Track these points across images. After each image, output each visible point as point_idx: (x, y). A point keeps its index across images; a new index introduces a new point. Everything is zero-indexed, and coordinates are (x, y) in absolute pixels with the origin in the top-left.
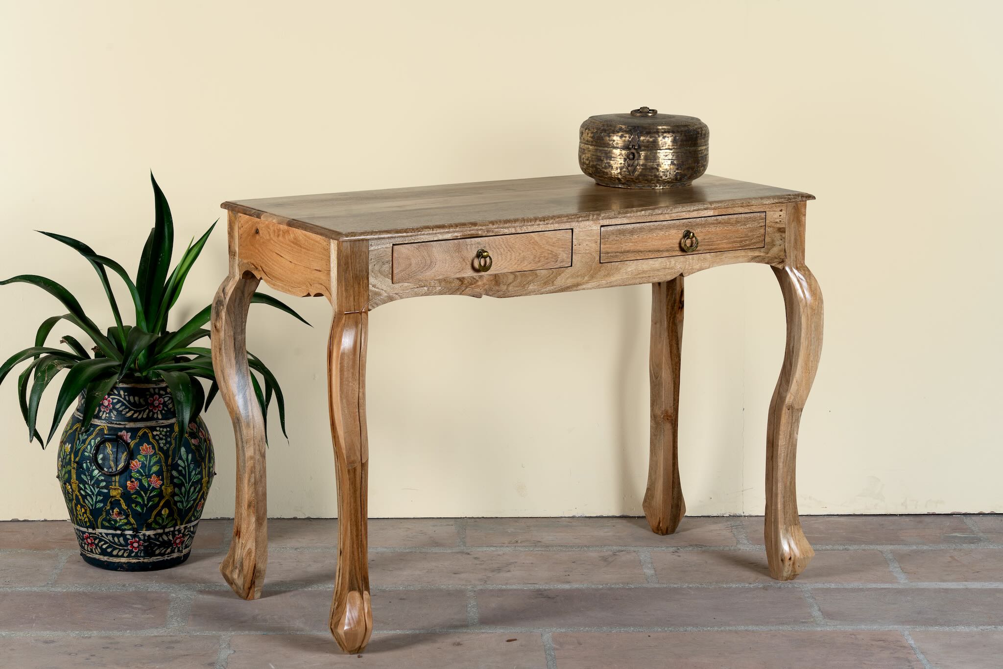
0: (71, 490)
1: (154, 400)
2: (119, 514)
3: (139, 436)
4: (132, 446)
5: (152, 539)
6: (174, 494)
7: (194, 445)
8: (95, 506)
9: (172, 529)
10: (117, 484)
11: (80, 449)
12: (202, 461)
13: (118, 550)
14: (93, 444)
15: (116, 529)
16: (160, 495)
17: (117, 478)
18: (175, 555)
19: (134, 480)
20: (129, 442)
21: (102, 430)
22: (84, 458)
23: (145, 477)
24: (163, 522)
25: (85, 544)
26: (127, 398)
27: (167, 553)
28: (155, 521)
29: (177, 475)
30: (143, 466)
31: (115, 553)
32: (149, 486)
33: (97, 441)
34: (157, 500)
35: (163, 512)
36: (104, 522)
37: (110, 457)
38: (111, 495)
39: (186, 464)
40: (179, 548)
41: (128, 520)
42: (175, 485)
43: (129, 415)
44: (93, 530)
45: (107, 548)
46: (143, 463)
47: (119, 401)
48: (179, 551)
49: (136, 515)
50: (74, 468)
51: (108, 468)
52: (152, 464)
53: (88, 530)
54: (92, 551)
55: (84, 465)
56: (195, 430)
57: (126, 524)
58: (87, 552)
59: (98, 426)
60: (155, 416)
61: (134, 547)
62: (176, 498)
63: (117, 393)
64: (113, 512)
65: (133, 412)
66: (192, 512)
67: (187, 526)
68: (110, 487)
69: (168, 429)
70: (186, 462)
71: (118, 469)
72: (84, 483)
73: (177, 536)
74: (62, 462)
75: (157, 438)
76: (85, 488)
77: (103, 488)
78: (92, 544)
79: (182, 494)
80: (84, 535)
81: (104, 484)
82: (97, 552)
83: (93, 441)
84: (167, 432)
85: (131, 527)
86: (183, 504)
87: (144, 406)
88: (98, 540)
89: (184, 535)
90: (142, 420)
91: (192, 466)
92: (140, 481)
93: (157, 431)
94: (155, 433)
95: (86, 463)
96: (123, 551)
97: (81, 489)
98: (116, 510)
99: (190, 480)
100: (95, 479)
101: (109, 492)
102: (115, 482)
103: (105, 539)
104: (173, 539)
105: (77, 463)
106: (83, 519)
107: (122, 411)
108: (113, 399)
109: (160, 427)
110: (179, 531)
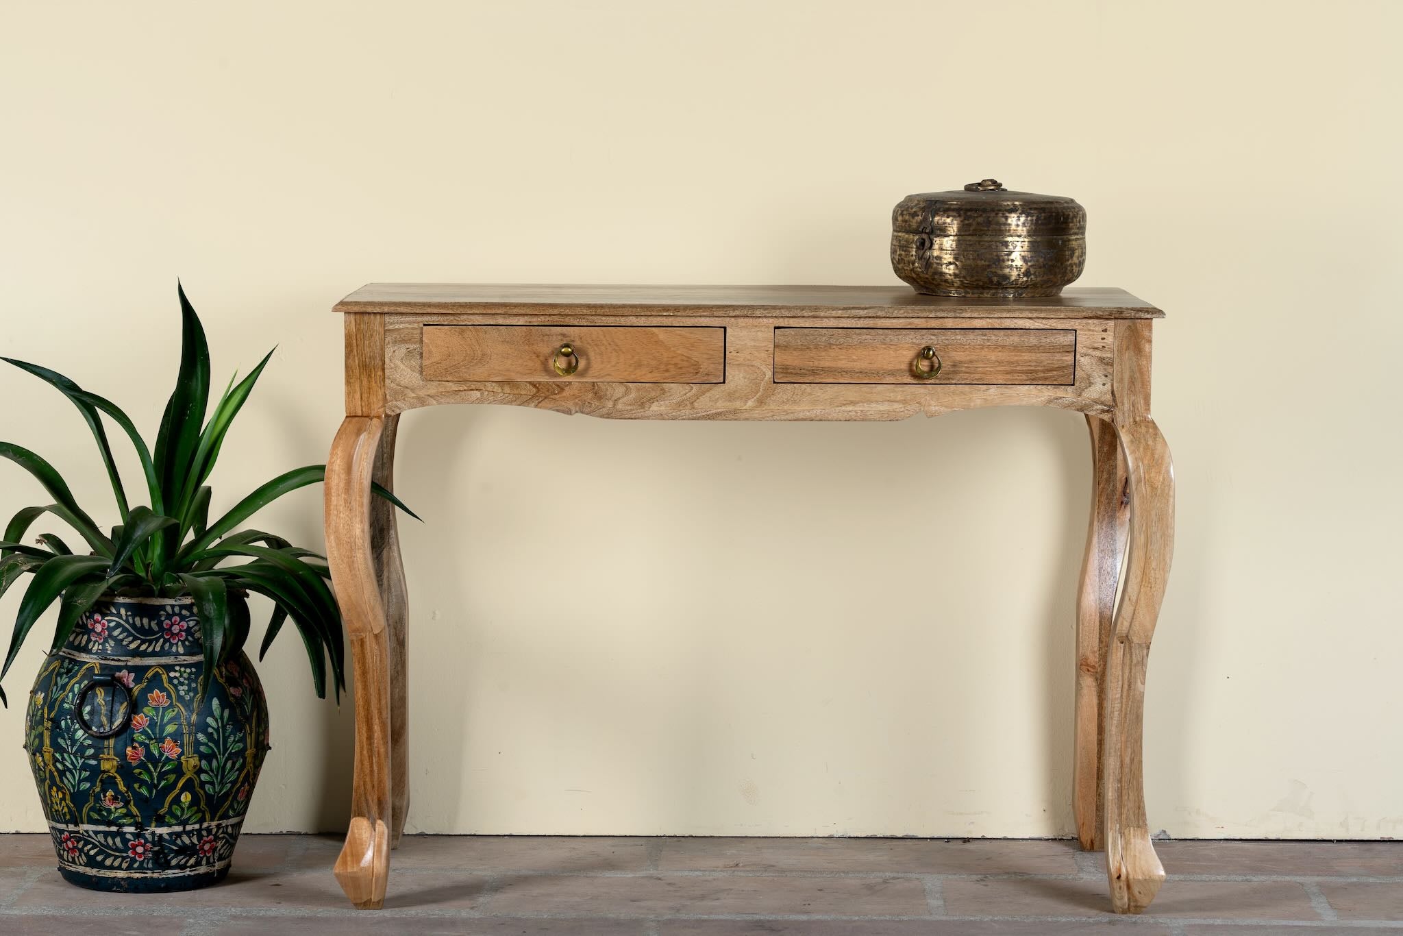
0: (42, 764)
1: (172, 625)
2: (115, 799)
3: (147, 678)
4: (136, 693)
5: (166, 841)
6: (199, 771)
7: (233, 696)
8: (79, 788)
9: (197, 826)
10: (112, 752)
11: (57, 699)
12: (245, 722)
13: (112, 858)
14: (76, 690)
15: (109, 824)
16: (178, 771)
17: (112, 742)
18: (202, 870)
19: (137, 745)
20: (132, 686)
21: (91, 669)
22: (62, 713)
23: (154, 741)
24: (182, 815)
25: (64, 850)
26: (131, 621)
27: (189, 864)
28: (170, 813)
29: (206, 741)
30: (152, 724)
31: (108, 862)
32: (161, 755)
33: (82, 686)
34: (172, 777)
35: (183, 798)
36: (91, 813)
37: (101, 710)
38: (102, 769)
39: (220, 725)
40: (208, 859)
41: (128, 810)
42: (202, 756)
43: (133, 646)
44: (75, 826)
45: (97, 854)
46: (152, 719)
47: (118, 625)
48: (208, 863)
49: (141, 802)
50: (47, 729)
51: (98, 727)
52: (165, 720)
53: (67, 826)
54: (74, 862)
55: (63, 723)
56: (237, 675)
57: (125, 816)
58: (66, 863)
59: (86, 663)
60: (174, 649)
61: (137, 853)
62: (204, 777)
63: (116, 612)
64: (105, 796)
65: (139, 641)
66: (229, 802)
67: (220, 824)
68: (101, 756)
69: (193, 670)
70: (219, 721)
71: (113, 728)
72: (62, 750)
73: (205, 839)
74: (31, 721)
75: (175, 682)
76: (64, 759)
77: (89, 758)
78: (73, 849)
79: (212, 771)
80: (63, 836)
81: (91, 752)
82: (82, 862)
83: (77, 686)
84: (191, 673)
85: (132, 820)
86: (214, 787)
87: (158, 633)
88: (83, 842)
89: (216, 838)
90: (154, 654)
91: (229, 728)
92: (147, 746)
93: (176, 671)
94: (172, 674)
95: (66, 720)
96: (120, 859)
97: (57, 760)
98: (110, 793)
99: (225, 749)
100: (78, 744)
101: (99, 764)
102: (109, 748)
103: (93, 840)
104: (200, 843)
105: (51, 720)
106: (60, 809)
107: (122, 640)
108: (109, 621)
109: (181, 666)
110: (209, 830)
